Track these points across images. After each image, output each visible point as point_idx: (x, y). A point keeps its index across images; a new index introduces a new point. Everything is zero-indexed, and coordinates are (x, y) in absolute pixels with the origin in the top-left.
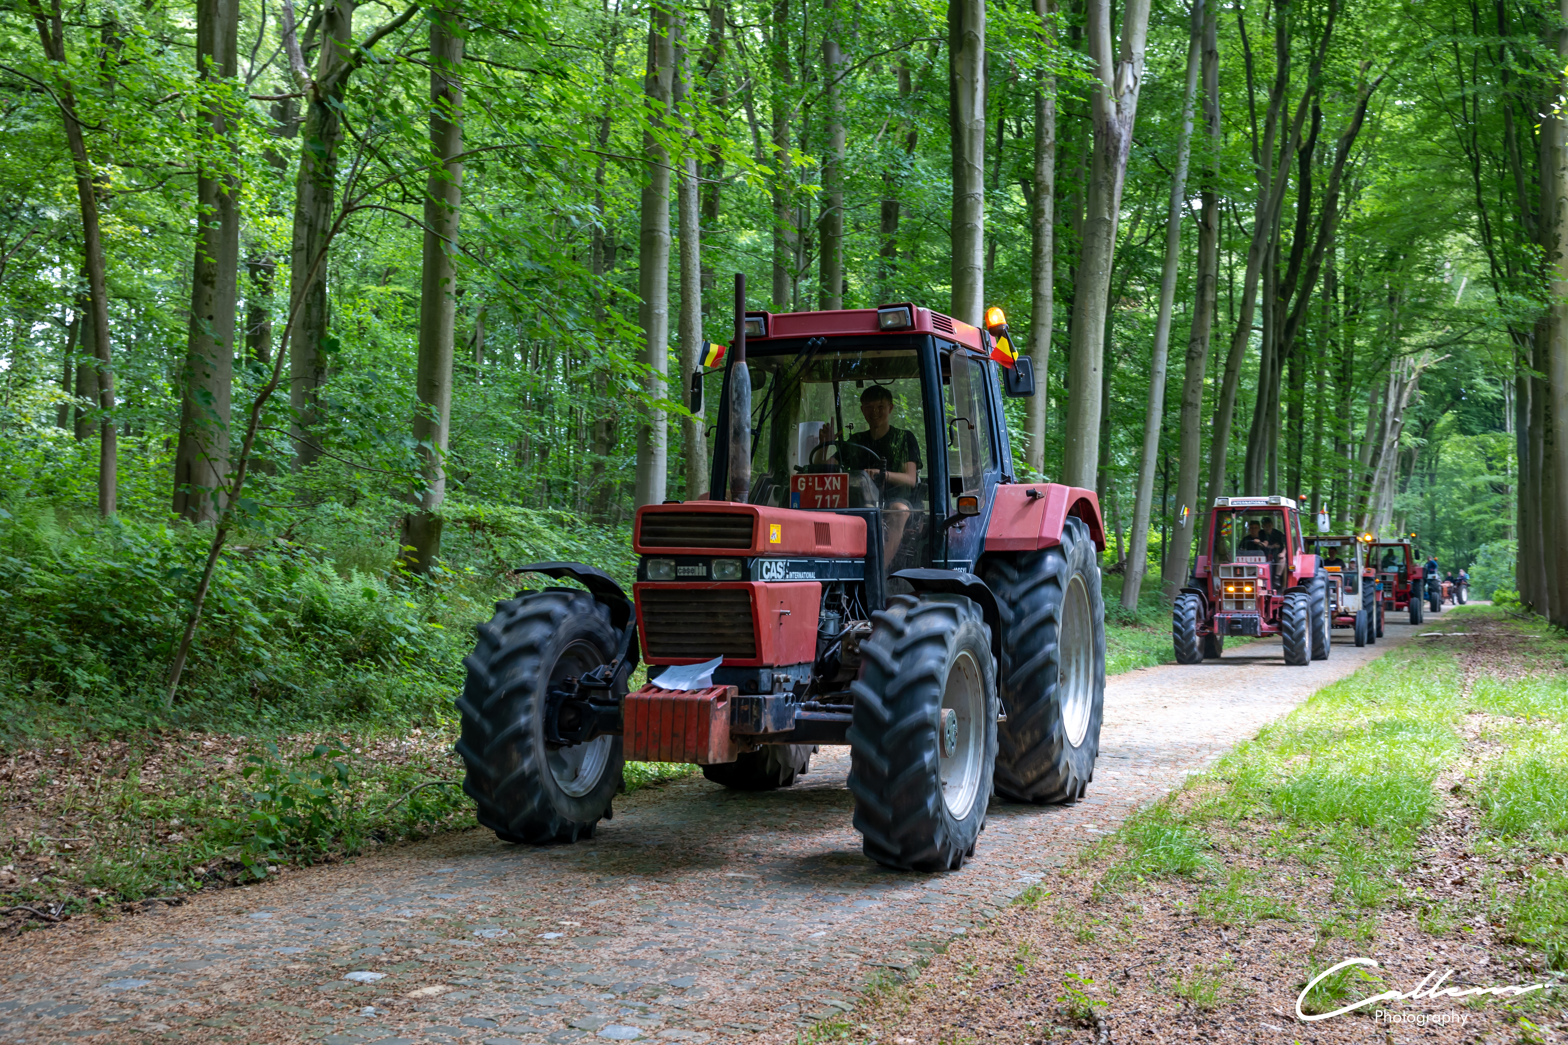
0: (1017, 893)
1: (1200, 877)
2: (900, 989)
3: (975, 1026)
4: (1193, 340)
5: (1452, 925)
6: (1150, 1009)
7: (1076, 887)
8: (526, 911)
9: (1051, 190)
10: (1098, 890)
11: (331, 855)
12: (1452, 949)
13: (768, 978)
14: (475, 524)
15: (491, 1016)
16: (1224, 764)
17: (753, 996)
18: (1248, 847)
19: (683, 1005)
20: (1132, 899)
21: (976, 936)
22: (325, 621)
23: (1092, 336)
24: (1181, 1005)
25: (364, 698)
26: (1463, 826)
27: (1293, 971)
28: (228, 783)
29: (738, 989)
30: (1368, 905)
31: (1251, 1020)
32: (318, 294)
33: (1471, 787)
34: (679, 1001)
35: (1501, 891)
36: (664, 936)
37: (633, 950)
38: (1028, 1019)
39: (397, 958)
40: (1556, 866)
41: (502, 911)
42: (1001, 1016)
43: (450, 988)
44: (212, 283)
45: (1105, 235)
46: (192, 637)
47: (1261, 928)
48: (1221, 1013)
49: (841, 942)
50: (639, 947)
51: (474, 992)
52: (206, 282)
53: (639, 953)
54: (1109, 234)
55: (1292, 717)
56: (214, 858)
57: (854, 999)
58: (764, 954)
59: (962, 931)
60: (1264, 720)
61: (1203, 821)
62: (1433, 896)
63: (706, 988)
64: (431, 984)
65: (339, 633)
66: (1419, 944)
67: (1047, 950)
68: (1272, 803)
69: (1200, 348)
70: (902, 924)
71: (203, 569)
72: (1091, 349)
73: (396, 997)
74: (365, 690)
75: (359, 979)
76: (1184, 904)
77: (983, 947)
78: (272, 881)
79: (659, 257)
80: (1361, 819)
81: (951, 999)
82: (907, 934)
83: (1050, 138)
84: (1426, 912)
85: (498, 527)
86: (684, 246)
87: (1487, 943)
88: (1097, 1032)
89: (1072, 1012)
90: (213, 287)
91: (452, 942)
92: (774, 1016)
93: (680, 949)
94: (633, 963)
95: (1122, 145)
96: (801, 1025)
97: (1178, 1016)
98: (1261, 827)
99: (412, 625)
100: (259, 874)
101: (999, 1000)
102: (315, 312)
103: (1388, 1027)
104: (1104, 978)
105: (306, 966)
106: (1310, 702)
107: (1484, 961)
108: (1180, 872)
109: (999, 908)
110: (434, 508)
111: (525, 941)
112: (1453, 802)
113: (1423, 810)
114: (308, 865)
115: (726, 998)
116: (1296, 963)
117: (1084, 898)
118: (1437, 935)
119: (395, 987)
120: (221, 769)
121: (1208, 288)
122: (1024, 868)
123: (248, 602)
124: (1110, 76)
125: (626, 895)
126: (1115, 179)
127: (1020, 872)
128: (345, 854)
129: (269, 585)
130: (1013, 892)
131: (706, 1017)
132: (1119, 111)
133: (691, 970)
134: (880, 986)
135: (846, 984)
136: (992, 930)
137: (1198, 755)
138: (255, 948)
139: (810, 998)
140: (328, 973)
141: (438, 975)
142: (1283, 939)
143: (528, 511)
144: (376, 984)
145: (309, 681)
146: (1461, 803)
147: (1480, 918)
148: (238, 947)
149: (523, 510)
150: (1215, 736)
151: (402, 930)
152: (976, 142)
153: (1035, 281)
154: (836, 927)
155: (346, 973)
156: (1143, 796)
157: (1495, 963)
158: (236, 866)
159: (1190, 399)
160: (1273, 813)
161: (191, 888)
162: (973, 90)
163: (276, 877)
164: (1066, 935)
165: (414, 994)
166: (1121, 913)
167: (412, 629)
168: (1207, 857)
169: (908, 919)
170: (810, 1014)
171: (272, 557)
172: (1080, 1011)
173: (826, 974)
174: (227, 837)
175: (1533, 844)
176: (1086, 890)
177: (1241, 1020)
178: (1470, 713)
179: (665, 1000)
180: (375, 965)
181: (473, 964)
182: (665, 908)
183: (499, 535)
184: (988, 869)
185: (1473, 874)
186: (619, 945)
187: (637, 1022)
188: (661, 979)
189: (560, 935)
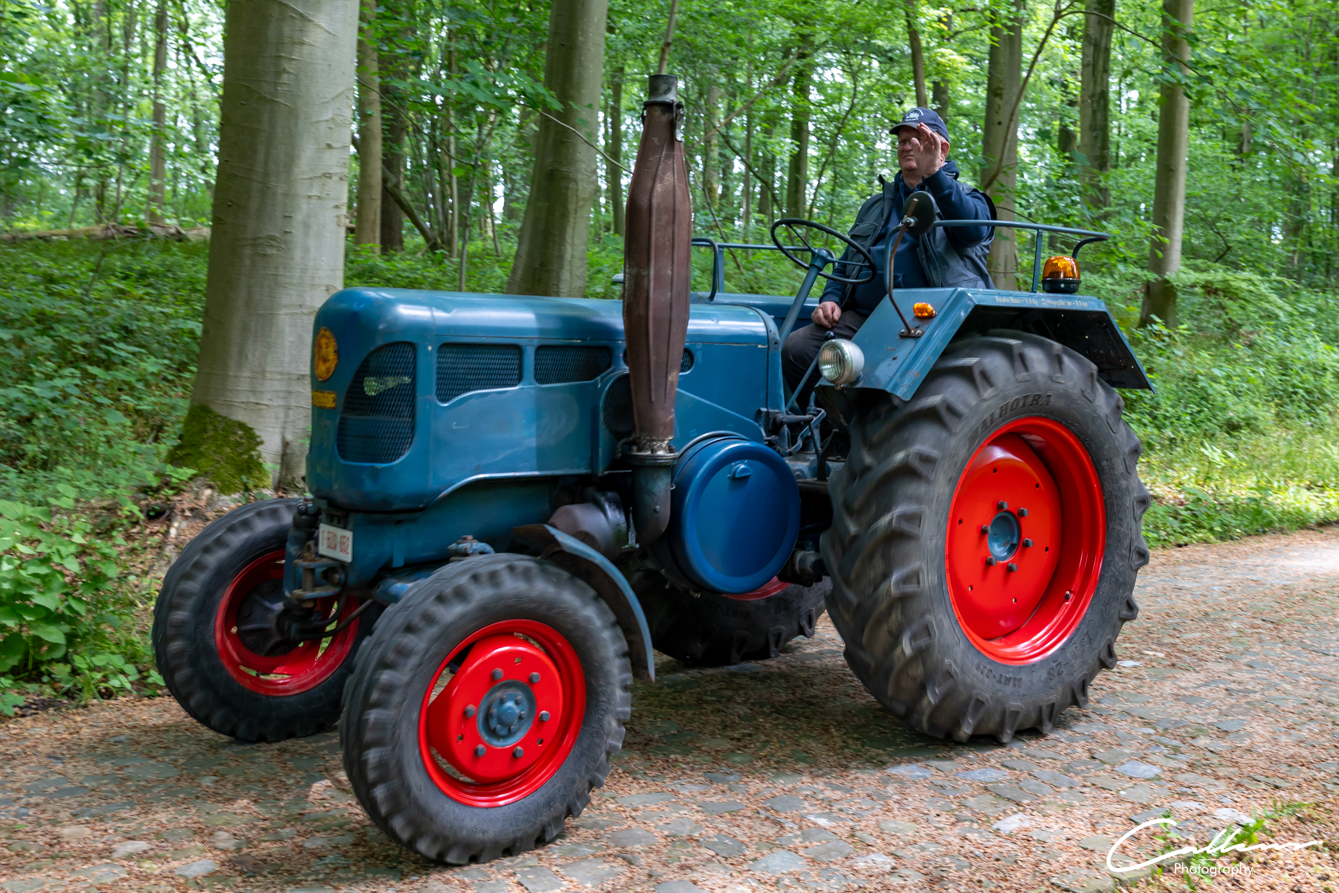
13: (1322, 732)
14: (1209, 290)
17: (1296, 749)
19: (1218, 749)
29: (1283, 739)
32: (1102, 102)
36: (1238, 676)
37: (1199, 686)
44: (1000, 96)
50: (1206, 684)
52: (996, 95)
53: (1203, 690)
58: (1330, 705)
63: (1249, 735)
85: (1229, 292)
90: (1002, 98)
92: (1307, 773)
93: (1246, 690)
94: (1190, 700)
102: (1099, 116)
110: (1169, 275)
115: (1265, 748)
125: (1225, 629)
131: (1235, 764)
179: (1202, 741)
182: (1257, 648)
183: (1230, 299)
186: (1188, 680)
187: (1162, 761)
188: (1211, 719)
189: (1137, 664)
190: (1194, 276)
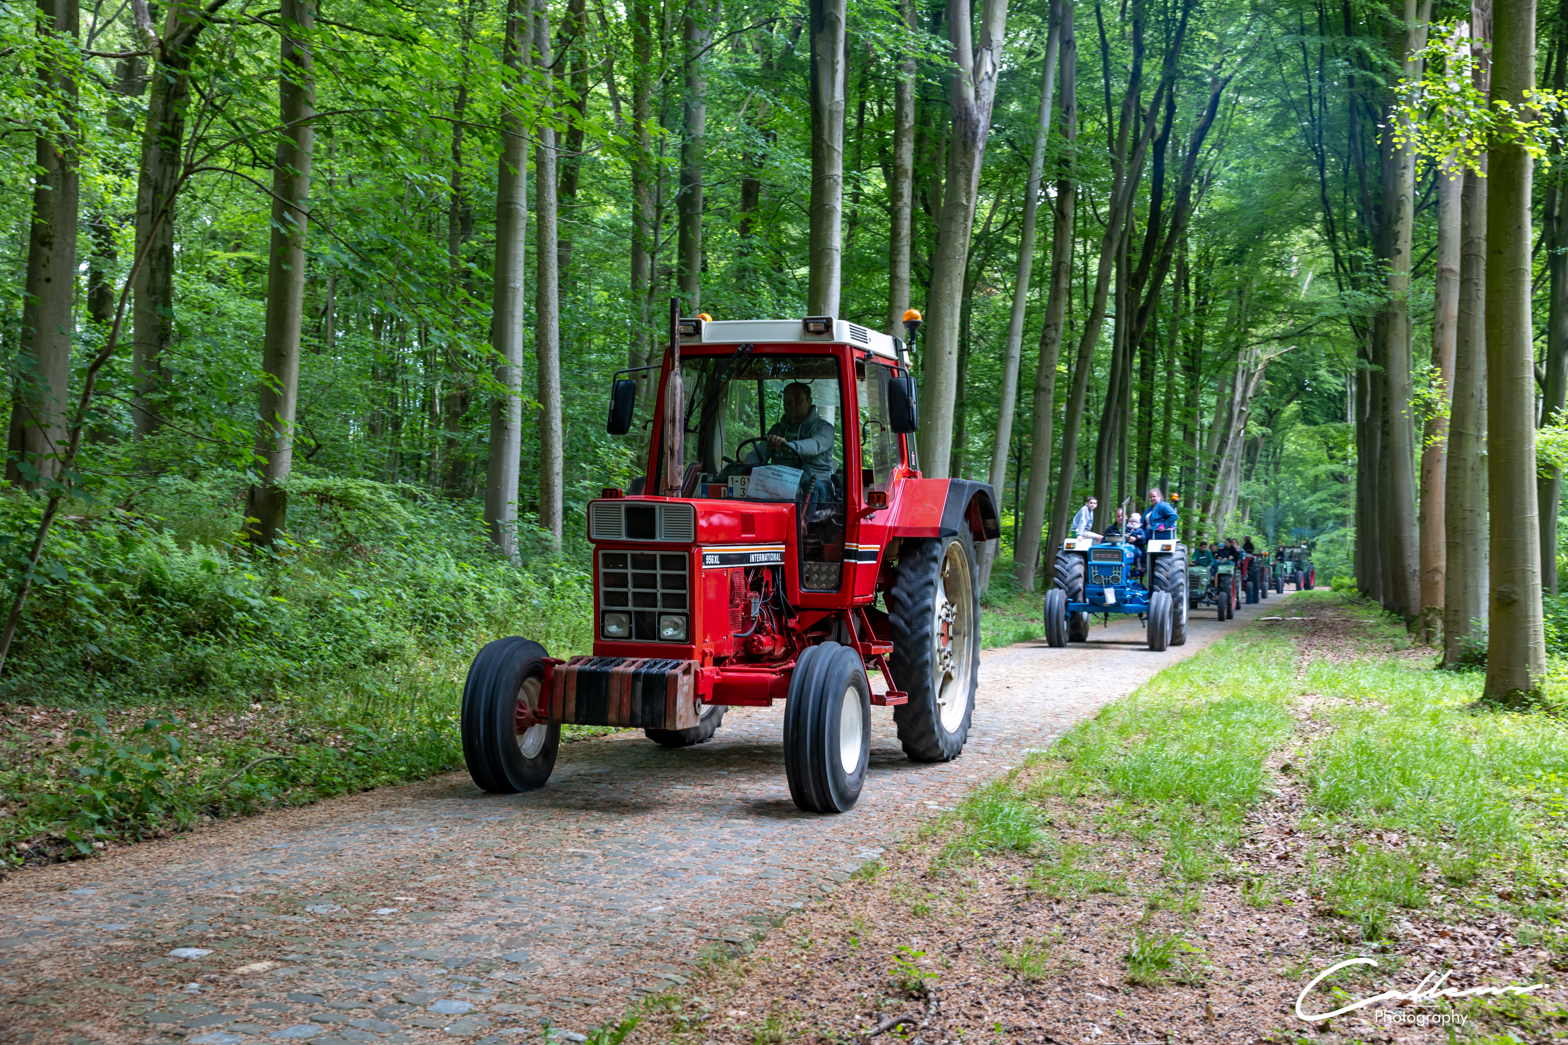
0: (856, 868)
1: (1035, 852)
2: (735, 962)
3: (808, 999)
4: (1047, 326)
5: (1274, 898)
6: (980, 981)
7: (914, 863)
8: (360, 887)
9: (910, 174)
10: (936, 866)
11: (162, 832)
12: (1273, 922)
13: (604, 953)
14: (324, 497)
15: (320, 991)
16: (1065, 742)
17: (588, 971)
18: (1083, 823)
19: (516, 979)
20: (968, 874)
21: (813, 910)
22: (164, 593)
23: (947, 320)
24: (1009, 977)
25: (202, 672)
26: (1291, 803)
27: (1120, 943)
28: (56, 758)
29: (572, 963)
30: (1195, 879)
31: (1077, 990)
32: (163, 259)
33: (1301, 765)
34: (512, 976)
35: (1324, 865)
36: (500, 911)
37: (469, 925)
38: (860, 991)
39: (225, 934)
40: (1376, 841)
41: (336, 887)
42: (834, 989)
43: (278, 964)
44: (50, 245)
45: (962, 220)
46: (21, 608)
47: (1092, 902)
48: (1049, 984)
49: (678, 917)
50: (475, 922)
51: (303, 968)
52: (44, 244)
53: (474, 928)
54: (966, 219)
55: (1133, 697)
56: (38, 834)
57: (688, 973)
58: (599, 928)
59: (799, 905)
60: (1106, 700)
61: (1041, 798)
62: (1258, 871)
63: (540, 963)
64: (259, 959)
65: (177, 606)
66: (1243, 917)
67: (882, 924)
68: (1109, 780)
69: (1053, 334)
70: (740, 898)
71: (33, 538)
72: (947, 333)
73: (222, 974)
74: (204, 663)
75: (184, 955)
76: (1019, 878)
77: (819, 921)
78: (98, 858)
79: (515, 230)
80: (1193, 796)
81: (785, 972)
82: (744, 909)
83: (909, 122)
84: (1250, 885)
85: (346, 501)
86: (542, 219)
87: (1307, 915)
88: (927, 1003)
89: (903, 984)
90: (51, 249)
91: (283, 917)
92: (607, 990)
93: (515, 924)
94: (467, 938)
95: (980, 131)
96: (634, 998)
97: (1007, 988)
98: (1098, 805)
99: (253, 597)
100: (84, 849)
101: (832, 973)
102: (159, 277)
103: (1208, 996)
104: (937, 951)
105: (130, 943)
106: (1152, 682)
107: (1303, 933)
108: (1016, 848)
109: (837, 883)
110: (279, 481)
111: (358, 917)
112: (1283, 780)
113: (1253, 789)
114: (137, 841)
115: (560, 972)
116: (1123, 935)
117: (921, 873)
118: (1260, 908)
119: (221, 963)
120: (49, 743)
121: (1063, 275)
122: (863, 843)
123: (82, 573)
124: (969, 61)
125: (464, 869)
126: (973, 164)
127: (860, 848)
128: (175, 830)
129: (105, 556)
130: (852, 868)
131: (538, 990)
132: (977, 97)
133: (526, 944)
134: (715, 960)
135: (681, 958)
136: (829, 904)
137: (1040, 735)
138: (76, 925)
139: (644, 972)
140: (152, 950)
141: (266, 951)
142: (1112, 912)
143: (377, 484)
144: (201, 960)
145: (145, 655)
146: (1290, 781)
147: (1302, 892)
148: (59, 923)
149: (372, 483)
150: (1057, 716)
151: (232, 906)
152: (835, 124)
153: (893, 263)
154: (674, 902)
155: (171, 949)
156: (984, 773)
157: (1313, 935)
158: (61, 842)
159: (1043, 384)
160: (1109, 790)
161: (13, 864)
162: (834, 72)
163: (103, 853)
164: (902, 909)
165: (241, 970)
166: (956, 888)
167: (253, 602)
168: (1043, 833)
169: (747, 894)
170: (644, 987)
171: (108, 527)
172: (910, 984)
173: (662, 948)
174: (52, 813)
175: (1355, 821)
176: (923, 865)
177: (1067, 990)
178: (1303, 694)
179: (498, 974)
180: (201, 941)
181: (303, 939)
182: (503, 883)
183: (347, 509)
184: (828, 845)
185: (1297, 849)
186: (454, 920)
187: (469, 996)
188: (495, 953)
189: (395, 910)
190: (309, 482)
